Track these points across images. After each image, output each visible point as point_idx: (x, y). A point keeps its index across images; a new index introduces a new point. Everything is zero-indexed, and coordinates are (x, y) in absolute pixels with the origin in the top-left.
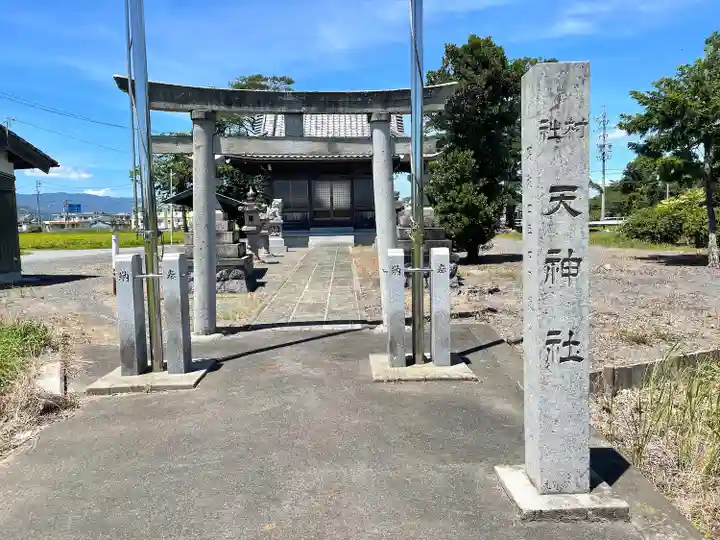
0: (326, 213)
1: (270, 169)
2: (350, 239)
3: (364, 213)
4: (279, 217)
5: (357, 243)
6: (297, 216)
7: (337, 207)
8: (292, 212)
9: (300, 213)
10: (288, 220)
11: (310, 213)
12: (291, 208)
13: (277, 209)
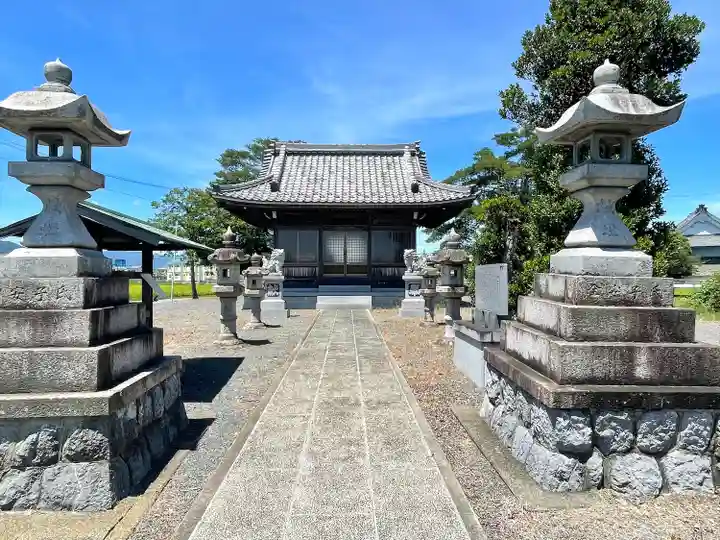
0: (339, 268)
1: (275, 216)
2: (366, 300)
3: (383, 269)
4: (280, 273)
5: (375, 305)
6: (304, 271)
7: (351, 262)
8: (299, 267)
9: (307, 268)
10: (294, 275)
11: (319, 269)
12: (298, 261)
13: (277, 262)
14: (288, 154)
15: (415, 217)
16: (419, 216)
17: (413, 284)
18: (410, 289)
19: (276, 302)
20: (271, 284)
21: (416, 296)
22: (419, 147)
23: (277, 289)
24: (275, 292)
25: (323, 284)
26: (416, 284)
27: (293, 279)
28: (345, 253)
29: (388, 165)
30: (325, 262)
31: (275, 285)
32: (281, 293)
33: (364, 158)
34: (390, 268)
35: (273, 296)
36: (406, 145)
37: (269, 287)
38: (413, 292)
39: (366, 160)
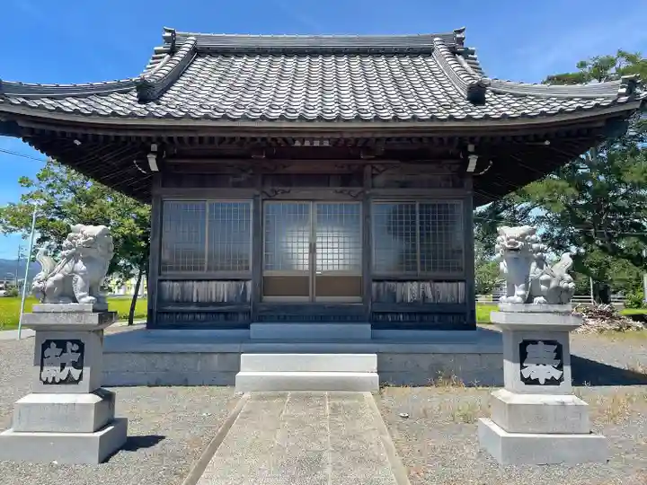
0: (298, 284)
1: (154, 167)
2: (364, 363)
6: (220, 291)
7: (325, 268)
8: (208, 280)
9: (226, 283)
10: (195, 301)
11: (254, 286)
12: (206, 268)
14: (198, 52)
15: (471, 167)
16: (479, 167)
17: (535, 342)
18: (523, 357)
19: (67, 405)
20: (55, 341)
21: (548, 382)
22: (464, 39)
23: (76, 357)
24: (67, 369)
25: (261, 320)
26: (546, 342)
27: (193, 308)
28: (313, 250)
29: (403, 68)
30: (267, 268)
31: (69, 344)
32: (87, 371)
33: (352, 59)
34: (415, 284)
35: (61, 382)
36: (435, 37)
37: (47, 352)
38: (533, 370)
39: (356, 61)
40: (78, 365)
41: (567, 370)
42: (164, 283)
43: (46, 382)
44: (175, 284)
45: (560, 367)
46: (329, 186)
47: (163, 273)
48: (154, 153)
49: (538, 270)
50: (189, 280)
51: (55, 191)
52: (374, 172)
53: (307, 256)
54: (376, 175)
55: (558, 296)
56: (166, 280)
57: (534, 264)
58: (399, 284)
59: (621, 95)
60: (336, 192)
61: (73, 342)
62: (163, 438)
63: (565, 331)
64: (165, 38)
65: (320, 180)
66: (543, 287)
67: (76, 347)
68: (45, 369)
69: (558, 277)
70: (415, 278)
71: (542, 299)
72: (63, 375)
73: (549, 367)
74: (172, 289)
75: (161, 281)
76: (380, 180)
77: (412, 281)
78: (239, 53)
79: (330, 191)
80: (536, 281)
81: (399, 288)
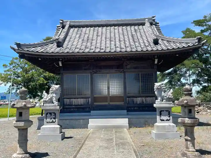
0: (105, 99)
1: (61, 65)
5: (131, 125)
6: (81, 101)
7: (112, 94)
8: (77, 98)
9: (83, 99)
10: (74, 104)
11: (91, 99)
12: (77, 95)
13: (54, 95)
14: (71, 27)
15: (156, 62)
16: (158, 62)
17: (163, 111)
18: (160, 115)
19: (53, 127)
20: (49, 113)
21: (166, 120)
22: (155, 19)
23: (54, 117)
24: (52, 119)
25: (94, 110)
26: (166, 111)
27: (73, 107)
28: (108, 88)
29: (135, 30)
30: (95, 94)
31: (52, 113)
32: (57, 120)
33: (119, 27)
34: (140, 98)
35: (51, 122)
36: (146, 19)
37: (47, 115)
38: (163, 118)
39: (120, 28)
40: (55, 118)
41: (171, 117)
42: (64, 99)
43: (47, 123)
44: (68, 99)
45: (169, 117)
46: (113, 69)
47: (64, 96)
48: (61, 61)
49: (164, 93)
50: (72, 98)
51: (15, 68)
52: (127, 64)
53: (107, 90)
54: (127, 65)
55: (169, 99)
56: (65, 99)
57: (163, 92)
58: (135, 98)
59: (196, 42)
60: (115, 71)
61: (53, 113)
62: (73, 137)
63: (171, 108)
64: (60, 22)
65: (110, 67)
66: (165, 98)
67: (54, 114)
68: (47, 119)
69: (169, 95)
70: (140, 96)
71: (165, 100)
72: (51, 121)
73: (167, 117)
74: (67, 101)
75: (63, 99)
76: (129, 67)
77: (139, 97)
78: (83, 26)
79: (113, 71)
80: (163, 96)
81: (135, 99)
